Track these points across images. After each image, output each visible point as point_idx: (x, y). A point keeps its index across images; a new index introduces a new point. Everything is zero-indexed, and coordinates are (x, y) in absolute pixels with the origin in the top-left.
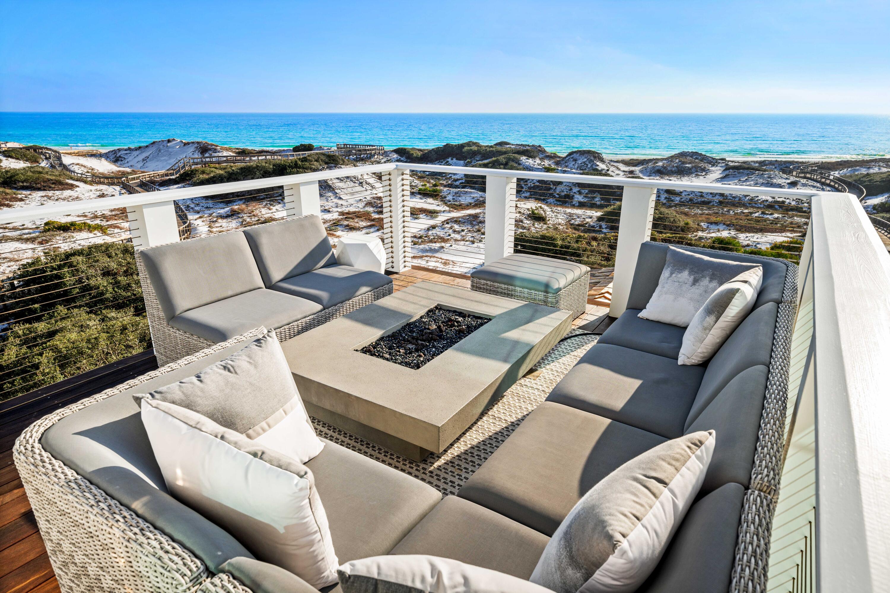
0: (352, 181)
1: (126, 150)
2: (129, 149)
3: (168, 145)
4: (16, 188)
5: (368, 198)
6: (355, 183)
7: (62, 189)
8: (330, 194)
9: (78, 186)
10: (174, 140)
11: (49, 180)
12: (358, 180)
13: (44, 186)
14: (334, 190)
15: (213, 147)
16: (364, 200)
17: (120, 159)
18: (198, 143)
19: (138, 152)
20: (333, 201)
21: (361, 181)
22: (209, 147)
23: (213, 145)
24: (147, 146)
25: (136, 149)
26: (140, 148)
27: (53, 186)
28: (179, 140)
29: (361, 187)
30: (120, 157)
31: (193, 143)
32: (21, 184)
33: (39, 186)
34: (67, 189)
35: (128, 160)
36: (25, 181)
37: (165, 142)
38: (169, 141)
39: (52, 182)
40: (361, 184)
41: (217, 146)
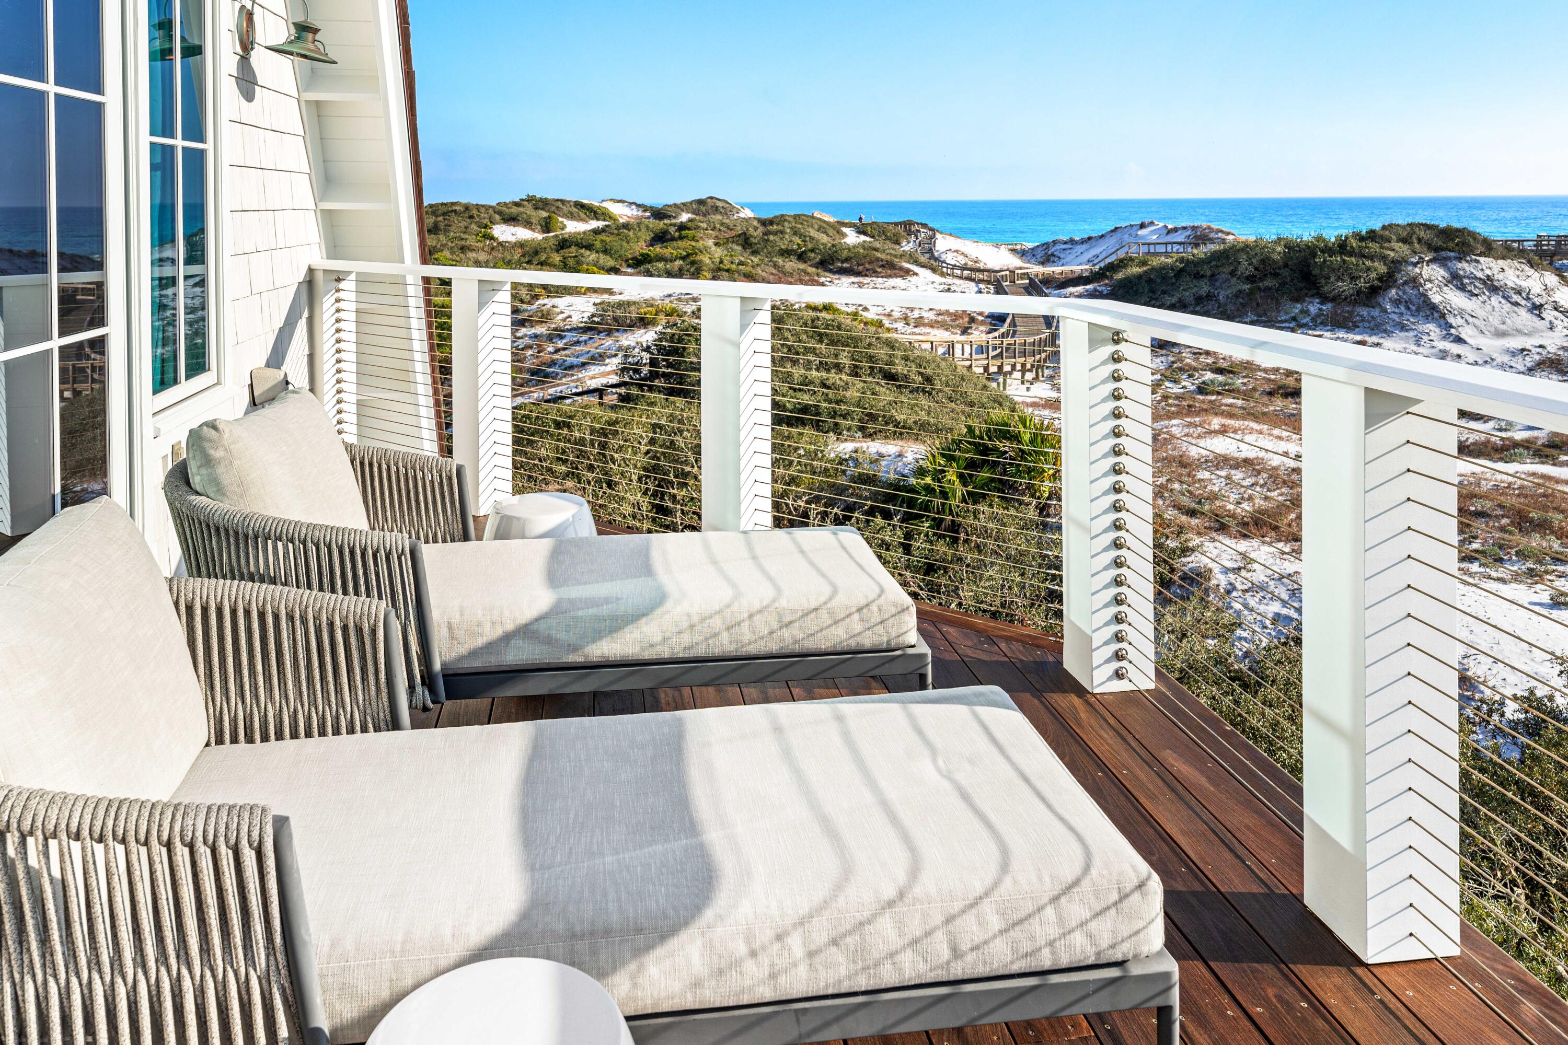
0: (1507, 298)
1: (1065, 243)
2: (1072, 241)
3: (1140, 233)
4: (831, 271)
5: (1552, 349)
6: (1516, 304)
7: (890, 276)
8: (1431, 327)
9: (916, 274)
10: (1152, 223)
11: (878, 259)
12: (1528, 299)
13: (867, 270)
14: (1443, 316)
15: (1220, 235)
16: (1534, 350)
17: (1052, 259)
18: (1194, 228)
19: (1084, 247)
20: (1434, 344)
21: (1538, 301)
22: (1212, 235)
23: (1222, 231)
24: (1102, 236)
25: (1083, 241)
26: (1090, 238)
27: (879, 270)
28: (1161, 225)
29: (1536, 319)
30: (1053, 255)
31: (1184, 228)
32: (839, 264)
33: (861, 268)
34: (897, 277)
35: (1065, 261)
36: (847, 260)
37: (1135, 228)
38: (1142, 226)
39: (881, 263)
40: (1537, 309)
41: (1228, 234)
